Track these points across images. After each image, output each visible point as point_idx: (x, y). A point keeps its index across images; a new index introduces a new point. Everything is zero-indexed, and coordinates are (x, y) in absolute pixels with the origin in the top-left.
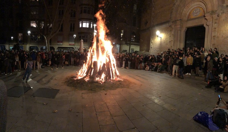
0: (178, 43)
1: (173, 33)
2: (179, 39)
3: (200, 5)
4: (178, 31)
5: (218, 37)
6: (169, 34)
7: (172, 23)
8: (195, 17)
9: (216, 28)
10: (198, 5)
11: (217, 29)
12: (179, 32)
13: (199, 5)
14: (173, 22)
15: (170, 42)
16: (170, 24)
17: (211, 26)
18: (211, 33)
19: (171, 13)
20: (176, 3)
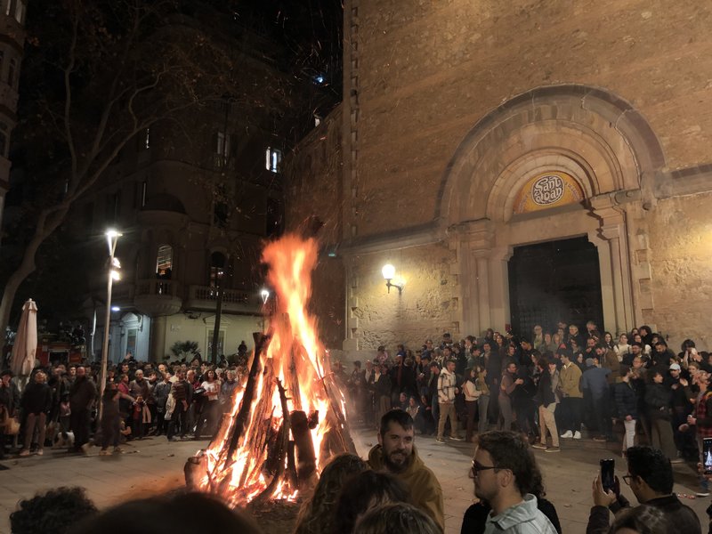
0: (485, 307)
1: (456, 268)
2: (484, 291)
3: (563, 166)
4: (476, 260)
5: (659, 283)
6: (437, 272)
7: (446, 232)
8: (545, 206)
9: (644, 251)
10: (551, 165)
11: (650, 252)
12: (482, 264)
13: (557, 165)
14: (452, 228)
15: (446, 304)
17: (623, 241)
18: (625, 267)
19: (441, 193)
20: (463, 161)
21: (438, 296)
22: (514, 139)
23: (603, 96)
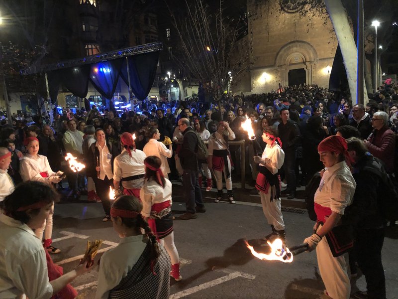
1: (279, 74)
2: (284, 79)
3: (300, 55)
4: (283, 73)
5: (316, 77)
6: (275, 75)
8: (296, 62)
9: (314, 72)
14: (278, 66)
15: (277, 81)
16: (276, 68)
17: (310, 70)
18: (310, 74)
19: (276, 59)
20: (281, 53)
21: (275, 80)
22: (291, 49)
23: (309, 44)
